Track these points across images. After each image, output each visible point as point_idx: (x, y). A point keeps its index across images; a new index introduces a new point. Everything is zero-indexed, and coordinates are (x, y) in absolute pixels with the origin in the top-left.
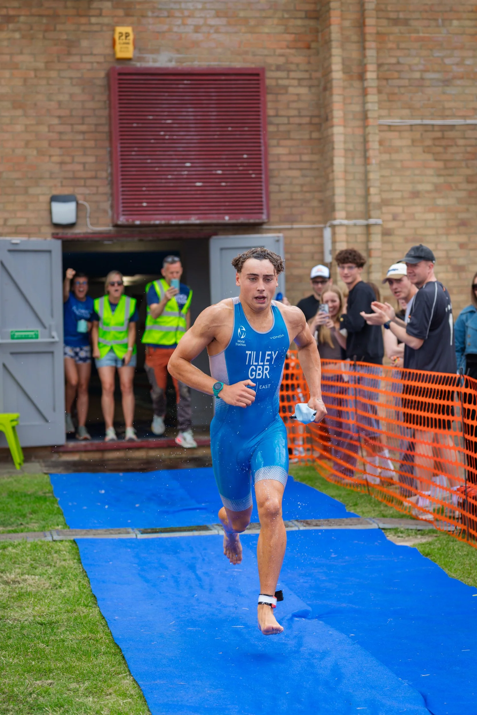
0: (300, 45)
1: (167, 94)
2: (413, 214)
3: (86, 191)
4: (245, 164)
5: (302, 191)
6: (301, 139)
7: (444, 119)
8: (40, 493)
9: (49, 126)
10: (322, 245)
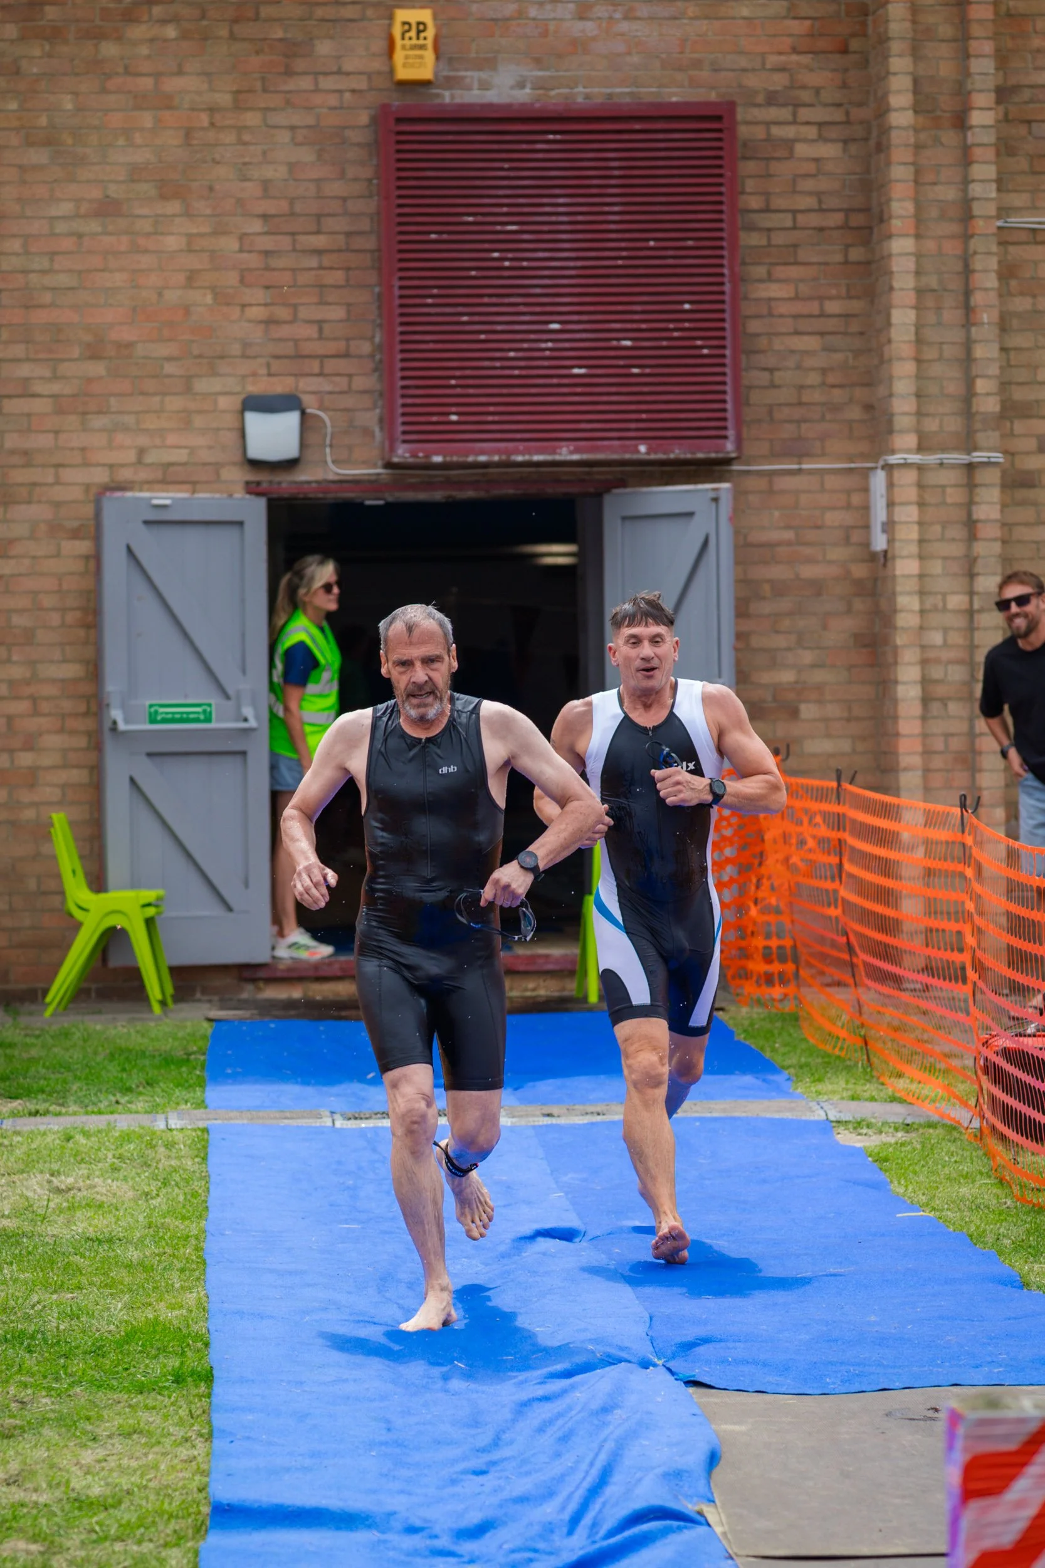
0: (822, 44)
1: (506, 166)
3: (325, 385)
4: (687, 325)
5: (824, 384)
6: (826, 264)
9: (242, 237)
10: (866, 508)
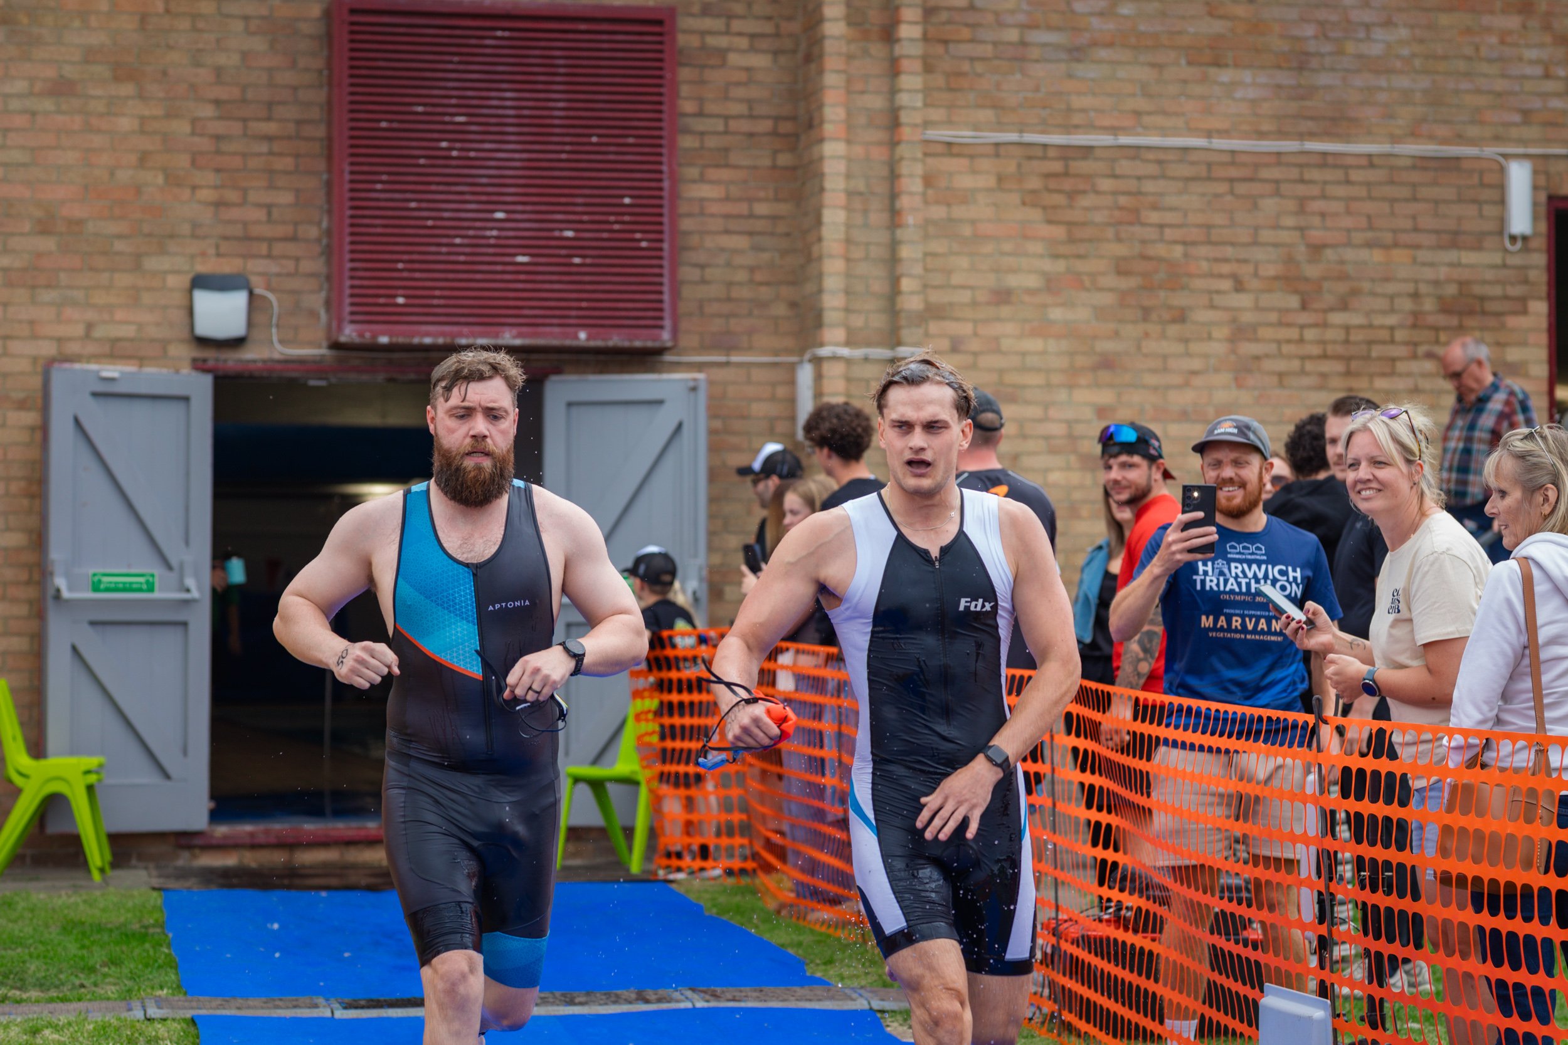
1: (456, 59)
2: (997, 339)
3: (273, 268)
4: (627, 218)
5: (751, 281)
6: (755, 168)
7: (1069, 133)
8: (136, 927)
9: (194, 121)
10: (792, 401)
